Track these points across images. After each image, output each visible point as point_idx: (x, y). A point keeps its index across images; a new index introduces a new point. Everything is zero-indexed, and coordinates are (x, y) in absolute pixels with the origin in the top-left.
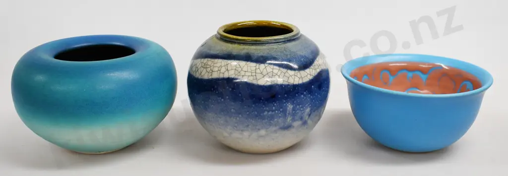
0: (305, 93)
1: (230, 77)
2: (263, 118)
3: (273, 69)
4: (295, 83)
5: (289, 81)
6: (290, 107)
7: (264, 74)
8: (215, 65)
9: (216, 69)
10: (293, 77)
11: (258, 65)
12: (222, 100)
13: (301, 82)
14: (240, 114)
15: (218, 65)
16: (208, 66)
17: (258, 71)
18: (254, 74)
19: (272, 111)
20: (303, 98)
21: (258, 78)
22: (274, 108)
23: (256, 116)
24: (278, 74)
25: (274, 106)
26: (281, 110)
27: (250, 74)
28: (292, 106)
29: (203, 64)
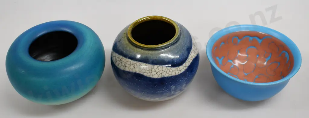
0: (182, 78)
1: (136, 72)
2: (157, 94)
3: (162, 68)
4: (176, 75)
5: (172, 74)
6: (173, 87)
7: (157, 72)
8: (127, 63)
9: (128, 66)
10: (175, 71)
11: (153, 66)
12: (132, 84)
13: (180, 73)
14: (143, 92)
15: (129, 63)
16: (123, 62)
17: (153, 70)
18: (151, 72)
19: (163, 91)
20: (181, 81)
21: (153, 74)
22: (163, 89)
23: (153, 93)
24: (166, 71)
25: (163, 88)
26: (168, 89)
27: (148, 72)
28: (174, 87)
29: (120, 60)
